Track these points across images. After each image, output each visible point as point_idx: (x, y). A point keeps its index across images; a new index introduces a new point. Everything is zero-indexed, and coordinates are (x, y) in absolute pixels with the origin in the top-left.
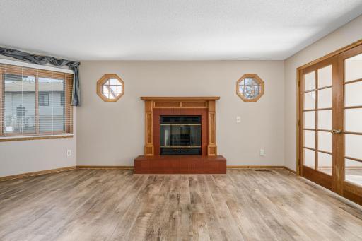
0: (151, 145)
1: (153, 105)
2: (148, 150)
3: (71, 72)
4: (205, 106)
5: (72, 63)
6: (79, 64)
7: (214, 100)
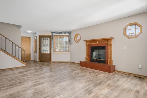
0: (88, 57)
1: (88, 43)
2: (87, 59)
3: (69, 35)
4: (107, 42)
5: (69, 32)
6: (71, 32)
7: (111, 39)
